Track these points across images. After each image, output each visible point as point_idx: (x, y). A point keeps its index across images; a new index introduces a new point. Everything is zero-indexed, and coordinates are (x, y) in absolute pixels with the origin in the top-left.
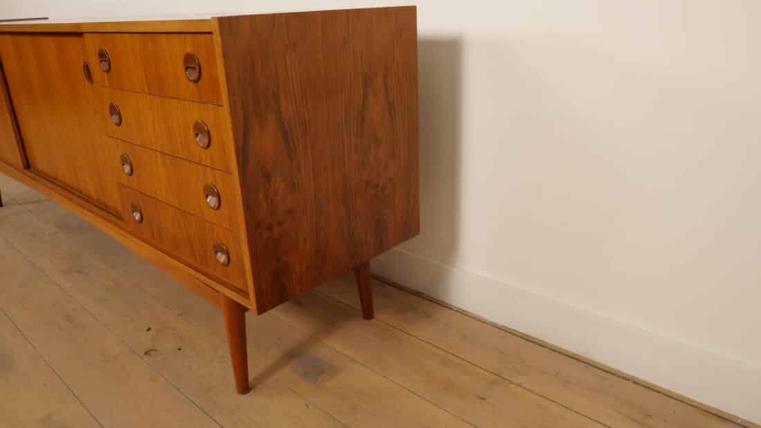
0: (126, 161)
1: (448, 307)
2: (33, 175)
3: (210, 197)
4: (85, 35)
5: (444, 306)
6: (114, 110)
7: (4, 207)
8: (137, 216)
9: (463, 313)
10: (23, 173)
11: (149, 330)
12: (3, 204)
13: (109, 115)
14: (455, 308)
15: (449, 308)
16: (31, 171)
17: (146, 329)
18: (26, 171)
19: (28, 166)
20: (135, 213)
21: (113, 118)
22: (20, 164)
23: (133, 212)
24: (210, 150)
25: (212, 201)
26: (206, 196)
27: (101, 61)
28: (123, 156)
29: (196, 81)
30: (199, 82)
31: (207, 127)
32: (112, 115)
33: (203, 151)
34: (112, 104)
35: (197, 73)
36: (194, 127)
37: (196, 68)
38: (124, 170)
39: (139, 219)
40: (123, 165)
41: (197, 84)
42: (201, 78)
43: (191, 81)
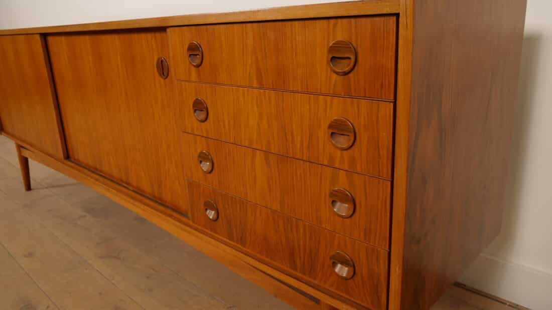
2: (73, 165)
3: (338, 204)
4: (168, 30)
6: (199, 106)
7: (32, 191)
8: (211, 214)
10: (64, 163)
12: (32, 187)
13: (192, 111)
16: (71, 161)
18: (66, 162)
19: (67, 156)
20: (208, 211)
21: (195, 114)
22: (60, 154)
23: (206, 210)
24: (350, 151)
25: (342, 208)
26: (334, 202)
27: (190, 55)
28: (201, 153)
29: (346, 74)
30: (351, 75)
31: (353, 126)
32: (195, 111)
33: (339, 152)
34: (197, 99)
35: (349, 65)
36: (330, 127)
37: (349, 58)
38: (201, 168)
39: (213, 217)
40: (201, 162)
41: (346, 76)
42: (355, 70)
43: (337, 73)
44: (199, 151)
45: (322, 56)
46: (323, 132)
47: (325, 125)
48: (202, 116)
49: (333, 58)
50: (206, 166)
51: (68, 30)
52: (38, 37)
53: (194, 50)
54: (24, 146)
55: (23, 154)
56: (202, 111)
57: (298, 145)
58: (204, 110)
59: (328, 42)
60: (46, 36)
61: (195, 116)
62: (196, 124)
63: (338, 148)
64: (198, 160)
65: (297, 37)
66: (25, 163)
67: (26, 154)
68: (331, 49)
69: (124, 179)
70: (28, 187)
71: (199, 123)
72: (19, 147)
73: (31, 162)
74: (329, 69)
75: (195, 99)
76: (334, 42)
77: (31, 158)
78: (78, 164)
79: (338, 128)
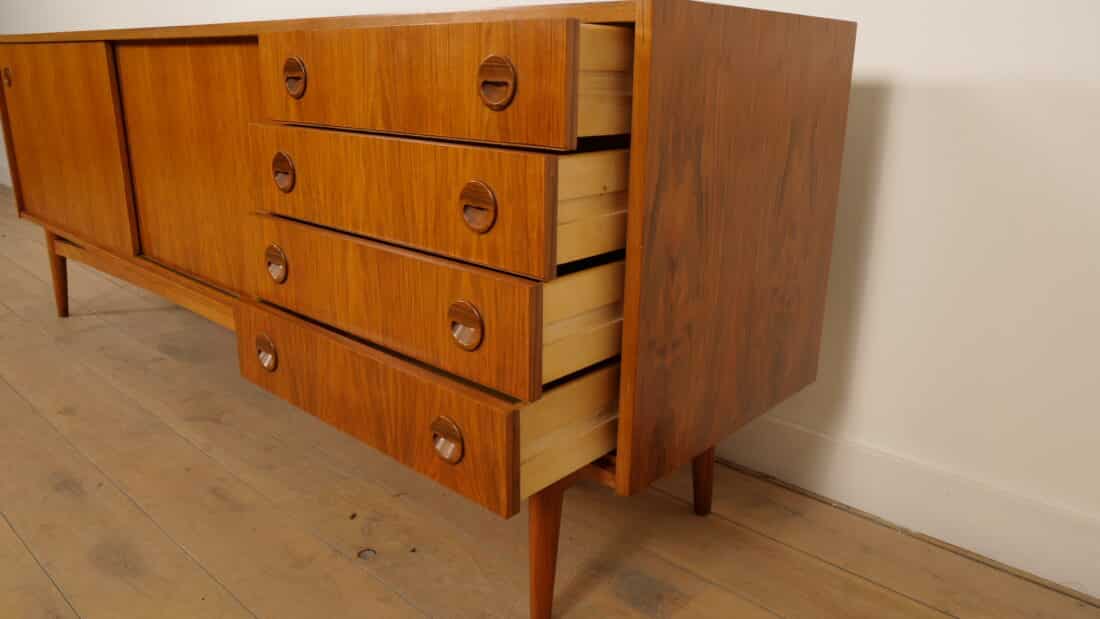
0: (279, 258)
1: (820, 501)
2: (147, 264)
3: (460, 327)
5: (809, 497)
6: (282, 165)
7: (70, 318)
9: (847, 509)
10: (133, 262)
11: (353, 516)
12: (71, 311)
13: (271, 172)
14: (834, 502)
15: (825, 503)
16: (146, 259)
17: (350, 514)
18: (137, 259)
19: (140, 251)
20: (262, 355)
21: (277, 178)
22: (128, 246)
23: (260, 352)
24: (490, 235)
25: (465, 334)
26: (454, 324)
27: (288, 79)
28: (271, 248)
29: (502, 108)
30: (509, 110)
31: (494, 196)
32: (276, 173)
33: (475, 237)
34: (280, 154)
35: (506, 92)
36: (462, 197)
37: (506, 84)
38: (270, 274)
39: (269, 365)
40: (269, 264)
41: (502, 113)
42: (515, 102)
43: (490, 106)
44: (267, 243)
45: (470, 81)
46: (454, 204)
47: (456, 193)
48: (286, 182)
49: (485, 84)
50: (277, 271)
51: (156, 36)
52: (102, 48)
53: (294, 72)
54: (63, 236)
55: (58, 252)
56: (287, 173)
57: (421, 226)
58: (290, 172)
59: (479, 58)
60: (115, 45)
61: (276, 182)
62: (277, 194)
63: (473, 230)
64: (266, 259)
65: (438, 49)
66: (60, 267)
67: (63, 250)
68: (483, 69)
69: (236, 286)
70: (64, 312)
71: (282, 193)
72: (55, 238)
73: (71, 265)
74: (481, 102)
75: (275, 153)
76: (486, 59)
77: (74, 258)
78: (159, 262)
79: (474, 198)
